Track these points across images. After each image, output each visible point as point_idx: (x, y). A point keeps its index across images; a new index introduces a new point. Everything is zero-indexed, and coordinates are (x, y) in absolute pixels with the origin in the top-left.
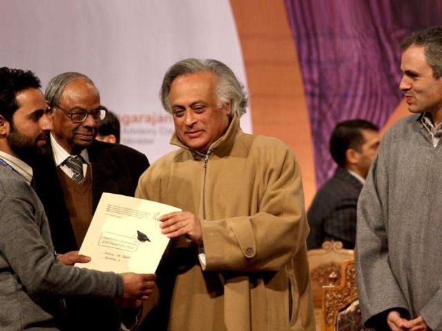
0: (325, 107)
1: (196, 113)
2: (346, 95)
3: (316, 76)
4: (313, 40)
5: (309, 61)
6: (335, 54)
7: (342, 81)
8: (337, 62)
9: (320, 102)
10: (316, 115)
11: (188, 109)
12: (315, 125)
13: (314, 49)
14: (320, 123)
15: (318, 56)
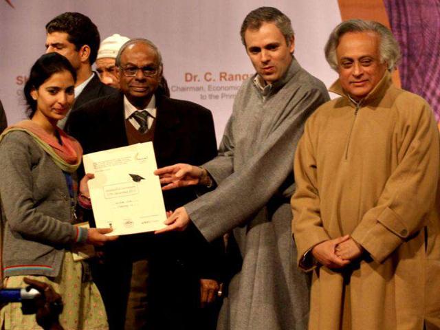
0: (413, 65)
1: (363, 65)
2: (430, 55)
3: (405, 39)
4: (402, 8)
5: (399, 26)
6: (421, 20)
7: (427, 43)
8: (423, 27)
9: (408, 60)
10: (406, 72)
11: (356, 62)
12: (405, 81)
13: (403, 16)
14: (408, 79)
15: (407, 22)
